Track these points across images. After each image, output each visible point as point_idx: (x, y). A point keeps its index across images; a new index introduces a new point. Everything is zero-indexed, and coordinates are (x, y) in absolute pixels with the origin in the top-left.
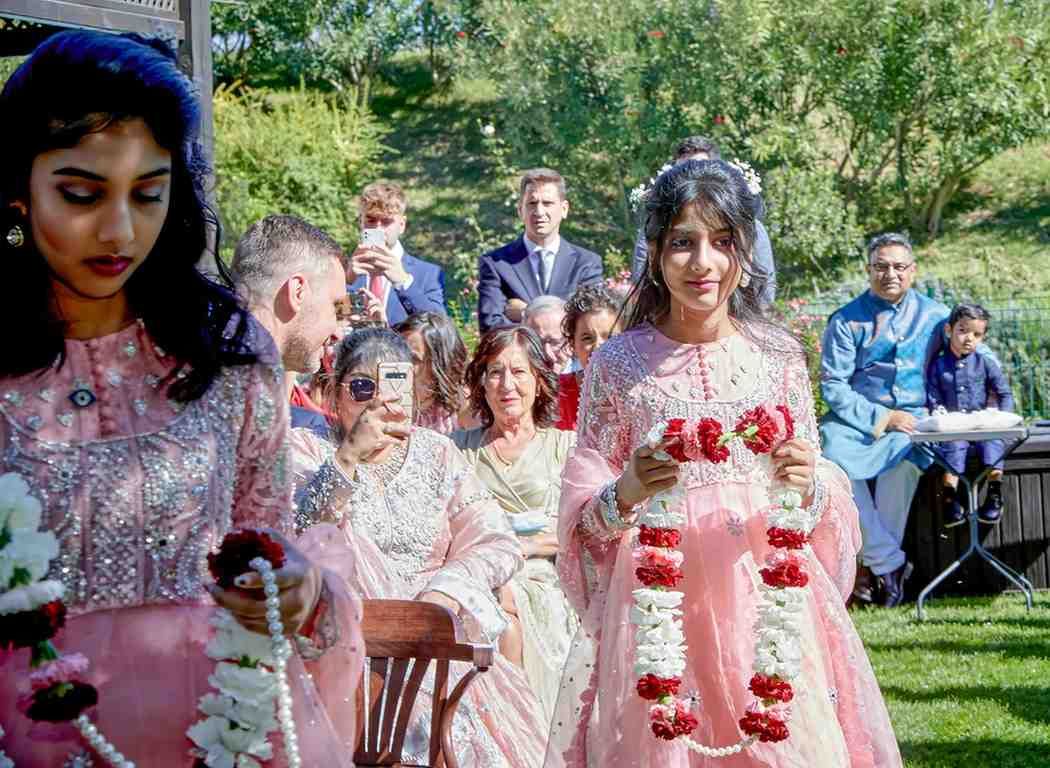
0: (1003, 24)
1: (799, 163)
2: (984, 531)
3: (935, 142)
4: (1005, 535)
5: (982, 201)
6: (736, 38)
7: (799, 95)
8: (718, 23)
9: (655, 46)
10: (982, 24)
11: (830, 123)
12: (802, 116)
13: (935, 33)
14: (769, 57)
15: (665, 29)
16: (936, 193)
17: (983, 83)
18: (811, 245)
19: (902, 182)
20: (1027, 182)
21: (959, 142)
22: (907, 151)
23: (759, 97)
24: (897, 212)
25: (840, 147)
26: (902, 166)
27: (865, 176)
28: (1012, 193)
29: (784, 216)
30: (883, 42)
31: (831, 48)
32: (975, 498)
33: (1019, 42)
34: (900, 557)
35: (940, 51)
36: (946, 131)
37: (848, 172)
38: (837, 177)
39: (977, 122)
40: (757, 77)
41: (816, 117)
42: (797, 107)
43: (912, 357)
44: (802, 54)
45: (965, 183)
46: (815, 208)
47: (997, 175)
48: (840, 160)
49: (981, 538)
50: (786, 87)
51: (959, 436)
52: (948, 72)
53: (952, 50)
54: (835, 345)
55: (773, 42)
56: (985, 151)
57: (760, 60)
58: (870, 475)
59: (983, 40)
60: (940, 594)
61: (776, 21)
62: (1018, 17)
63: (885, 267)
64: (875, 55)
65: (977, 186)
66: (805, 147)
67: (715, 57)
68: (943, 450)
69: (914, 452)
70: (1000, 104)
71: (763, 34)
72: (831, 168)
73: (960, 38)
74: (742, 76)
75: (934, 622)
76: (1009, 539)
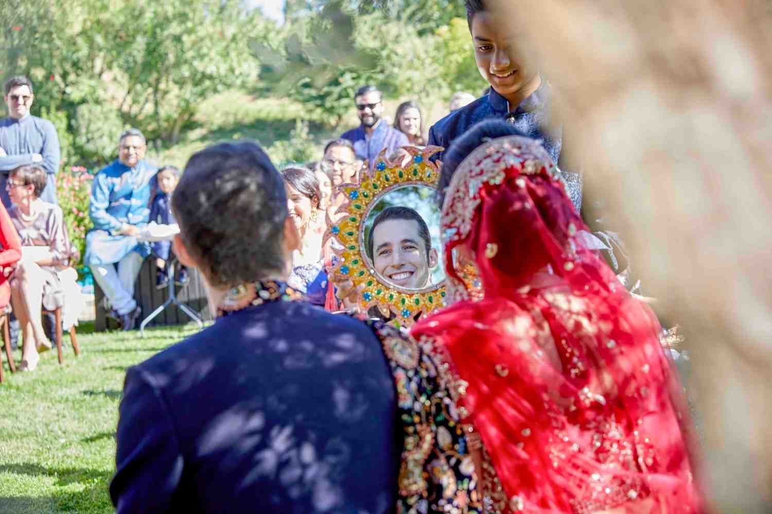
0: (213, 24)
1: (97, 102)
2: (177, 289)
3: (175, 90)
4: (190, 293)
5: (201, 125)
6: (62, 30)
7: (99, 64)
8: (51, 22)
9: (16, 34)
10: (201, 24)
11: (115, 79)
12: (100, 75)
13: (175, 28)
14: (80, 41)
15: (21, 25)
16: (175, 121)
17: (202, 57)
18: (104, 148)
19: (156, 113)
20: (227, 114)
21: (189, 91)
22: (159, 95)
23: (75, 64)
24: (154, 132)
25: (121, 93)
26: (156, 104)
27: (135, 110)
28: (218, 120)
29: (87, 133)
30: (145, 33)
31: (115, 37)
32: (171, 271)
33: (222, 34)
34: (133, 304)
35: (178, 39)
36: (181, 83)
37: (125, 108)
38: (120, 110)
39: (199, 79)
40: (74, 52)
41: (107, 76)
42: (97, 70)
43: (141, 197)
44: (99, 39)
45: (192, 114)
46: (106, 128)
47: (211, 109)
48: (121, 100)
49: (176, 294)
50: (91, 58)
51: (165, 238)
52: (183, 52)
53: (185, 38)
54: (98, 190)
55: (83, 33)
56: (202, 95)
57: (74, 44)
58: (116, 260)
59: (201, 32)
60: (154, 324)
61: (85, 21)
62: (222, 20)
63: (128, 148)
64: (141, 42)
65: (198, 117)
66: (100, 93)
67: (50, 41)
68: (157, 246)
69: (140, 248)
70: (211, 69)
71: (77, 28)
72: (115, 105)
73: (189, 32)
74: (65, 52)
75: (149, 338)
76: (192, 297)
